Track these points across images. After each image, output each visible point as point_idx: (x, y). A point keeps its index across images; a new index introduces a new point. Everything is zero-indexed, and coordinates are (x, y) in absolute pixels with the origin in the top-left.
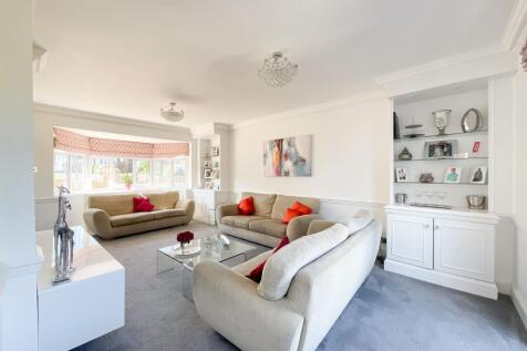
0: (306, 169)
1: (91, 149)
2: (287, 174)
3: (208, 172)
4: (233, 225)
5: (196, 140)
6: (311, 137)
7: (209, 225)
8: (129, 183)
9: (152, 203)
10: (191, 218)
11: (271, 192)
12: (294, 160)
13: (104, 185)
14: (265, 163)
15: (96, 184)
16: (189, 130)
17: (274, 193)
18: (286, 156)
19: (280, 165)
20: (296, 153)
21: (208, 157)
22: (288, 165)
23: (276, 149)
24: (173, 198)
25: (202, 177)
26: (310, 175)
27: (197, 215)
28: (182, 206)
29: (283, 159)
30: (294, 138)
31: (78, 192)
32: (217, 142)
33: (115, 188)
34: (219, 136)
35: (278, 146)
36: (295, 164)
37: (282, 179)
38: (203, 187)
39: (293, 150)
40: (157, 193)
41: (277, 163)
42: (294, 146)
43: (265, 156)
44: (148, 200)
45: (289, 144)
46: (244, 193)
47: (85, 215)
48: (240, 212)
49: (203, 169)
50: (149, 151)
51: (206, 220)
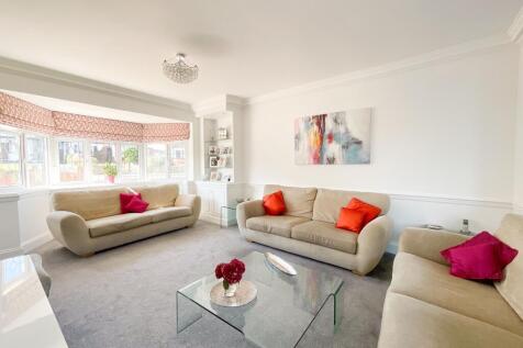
0: (362, 154)
1: (56, 128)
2: (331, 161)
3: (214, 159)
4: (265, 230)
5: (198, 119)
6: (371, 112)
7: (221, 227)
8: (112, 174)
9: (145, 199)
10: (196, 219)
11: (308, 185)
12: (343, 142)
13: (78, 176)
14: (297, 147)
15: (66, 176)
16: (189, 106)
17: (313, 186)
18: (331, 137)
19: (321, 149)
20: (347, 132)
21: (213, 141)
22: (333, 149)
23: (316, 128)
24: (171, 193)
25: (207, 166)
26: (368, 162)
27: (203, 214)
28: (184, 204)
29: (326, 141)
30: (344, 113)
31: (39, 187)
32: (227, 121)
33: (93, 180)
34: (231, 113)
35: (318, 124)
36: (345, 147)
37: (324, 168)
38: (208, 179)
39: (342, 129)
40: (150, 186)
41: (316, 147)
42: (344, 123)
43: (297, 137)
44: (139, 197)
45: (336, 121)
46: (268, 187)
47: (50, 221)
48: (267, 212)
49: (207, 156)
50: (138, 132)
51: (217, 220)
